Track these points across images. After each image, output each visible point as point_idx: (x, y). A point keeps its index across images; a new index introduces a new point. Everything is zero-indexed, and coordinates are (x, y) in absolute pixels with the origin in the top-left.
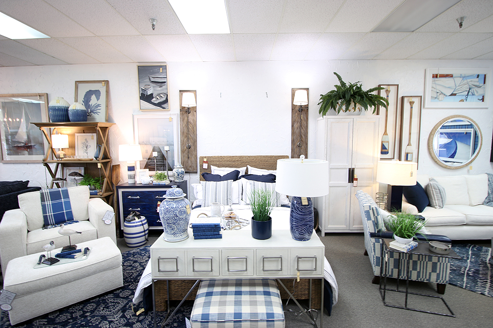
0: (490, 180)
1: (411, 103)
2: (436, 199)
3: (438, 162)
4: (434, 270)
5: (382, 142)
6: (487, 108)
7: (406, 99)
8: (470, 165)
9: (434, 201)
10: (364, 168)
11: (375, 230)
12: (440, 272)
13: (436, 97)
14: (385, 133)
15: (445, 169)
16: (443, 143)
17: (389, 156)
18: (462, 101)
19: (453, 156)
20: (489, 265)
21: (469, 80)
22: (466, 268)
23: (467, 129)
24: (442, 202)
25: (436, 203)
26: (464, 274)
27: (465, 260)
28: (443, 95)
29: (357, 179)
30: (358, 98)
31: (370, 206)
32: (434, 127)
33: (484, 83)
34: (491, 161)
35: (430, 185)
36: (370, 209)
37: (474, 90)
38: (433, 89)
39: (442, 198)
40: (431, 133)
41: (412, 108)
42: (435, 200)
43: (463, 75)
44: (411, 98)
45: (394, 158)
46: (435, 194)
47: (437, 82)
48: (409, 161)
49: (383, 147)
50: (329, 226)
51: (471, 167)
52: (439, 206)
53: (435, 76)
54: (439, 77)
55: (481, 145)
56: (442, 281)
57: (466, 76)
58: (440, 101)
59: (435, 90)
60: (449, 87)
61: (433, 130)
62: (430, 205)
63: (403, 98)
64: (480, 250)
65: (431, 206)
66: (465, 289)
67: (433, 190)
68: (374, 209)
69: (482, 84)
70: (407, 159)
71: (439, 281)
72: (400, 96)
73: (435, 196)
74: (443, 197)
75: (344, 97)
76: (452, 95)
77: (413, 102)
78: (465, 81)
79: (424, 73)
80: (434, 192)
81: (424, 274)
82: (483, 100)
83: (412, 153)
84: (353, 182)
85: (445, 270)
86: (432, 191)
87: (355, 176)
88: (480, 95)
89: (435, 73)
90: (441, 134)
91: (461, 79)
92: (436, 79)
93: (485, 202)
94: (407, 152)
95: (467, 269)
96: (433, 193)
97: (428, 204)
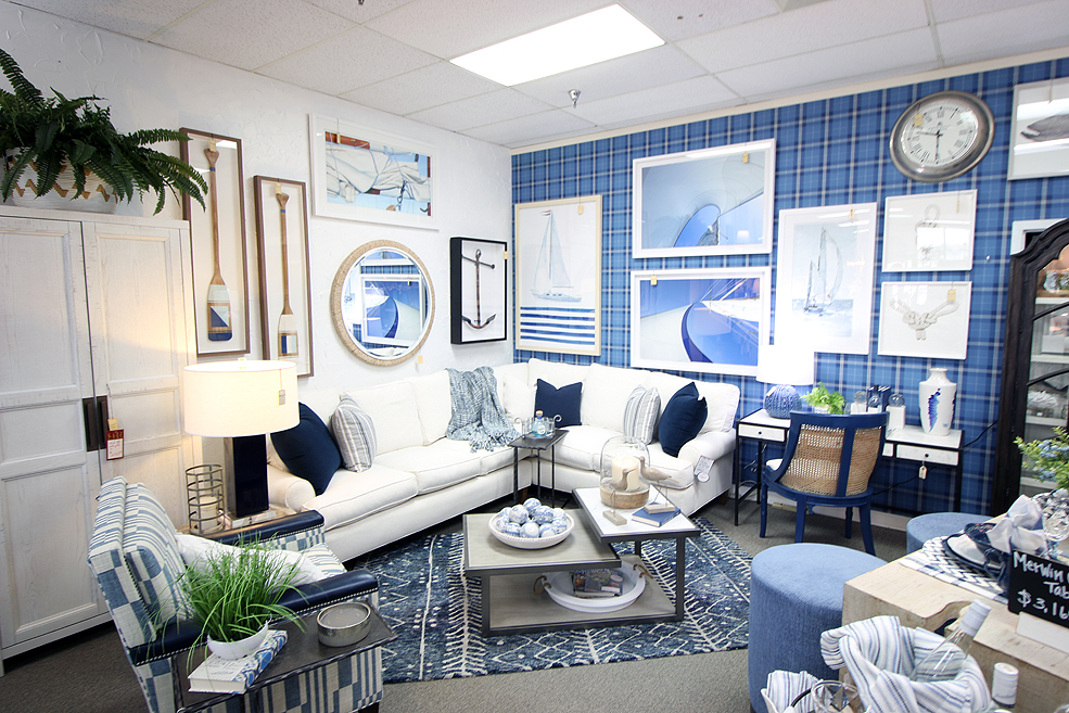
0: (454, 382)
1: (282, 199)
2: (355, 448)
3: (356, 351)
4: (344, 680)
5: (209, 304)
6: (437, 231)
7: (265, 187)
8: (418, 354)
9: (351, 454)
10: (146, 392)
11: (147, 632)
12: (359, 678)
13: (337, 190)
14: (217, 280)
15: (371, 367)
16: (373, 306)
17: (234, 344)
18: (391, 208)
19: (391, 335)
20: (463, 579)
21: (401, 164)
22: (424, 608)
23: (411, 276)
24: (369, 452)
25: (355, 458)
26: (418, 632)
27: (421, 585)
28: (353, 190)
29: (120, 434)
30: (85, 150)
31: (115, 553)
32: (341, 267)
33: (429, 176)
34: (452, 342)
35: (337, 415)
36: (118, 564)
37: (412, 185)
38: (330, 171)
39: (367, 443)
40: (335, 280)
41: (283, 211)
42: (353, 451)
43: (390, 150)
44: (278, 184)
45: (248, 351)
46: (351, 436)
47: (336, 154)
48: (290, 355)
49: (214, 319)
50: (22, 629)
51: (421, 358)
52: (364, 465)
53: (332, 138)
54: (342, 142)
55: (434, 308)
56: (367, 700)
57: (396, 152)
58: (347, 202)
59: (334, 173)
60: (363, 173)
61: (338, 272)
62: (343, 466)
63: (256, 181)
64: (447, 545)
65: (346, 469)
66: (423, 680)
67: (347, 426)
68: (136, 555)
69: (424, 177)
70: (284, 351)
71: (360, 702)
72: (248, 175)
73: (352, 441)
74: (368, 440)
75: (29, 139)
76: (372, 191)
77: (286, 198)
78: (394, 165)
79: (306, 123)
80: (349, 431)
81: (322, 704)
82: (429, 211)
83: (296, 334)
84: (105, 446)
85: (370, 666)
86: (345, 429)
87: (110, 422)
88: (423, 200)
89: (333, 130)
90: (368, 284)
91: (387, 157)
92: (335, 146)
93: (448, 431)
94: (282, 330)
95: (426, 612)
96: (347, 434)
97: (338, 465)
